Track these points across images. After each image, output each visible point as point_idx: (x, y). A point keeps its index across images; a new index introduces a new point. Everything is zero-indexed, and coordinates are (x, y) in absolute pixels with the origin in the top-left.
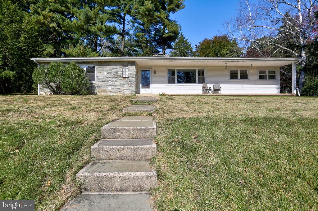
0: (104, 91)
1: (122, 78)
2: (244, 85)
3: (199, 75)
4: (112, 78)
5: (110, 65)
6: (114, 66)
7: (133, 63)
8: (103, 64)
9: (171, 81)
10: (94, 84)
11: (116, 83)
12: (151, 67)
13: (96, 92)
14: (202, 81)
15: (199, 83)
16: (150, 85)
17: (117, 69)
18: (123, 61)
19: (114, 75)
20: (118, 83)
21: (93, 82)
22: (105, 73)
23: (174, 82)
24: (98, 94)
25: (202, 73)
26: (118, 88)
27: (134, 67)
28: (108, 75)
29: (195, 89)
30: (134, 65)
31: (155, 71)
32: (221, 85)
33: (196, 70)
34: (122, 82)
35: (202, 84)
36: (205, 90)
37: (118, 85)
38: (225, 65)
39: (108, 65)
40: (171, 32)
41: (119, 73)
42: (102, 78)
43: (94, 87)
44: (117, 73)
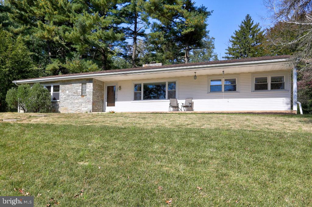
0: (66, 109)
1: (81, 96)
2: (230, 100)
3: (169, 88)
4: (72, 97)
5: (71, 84)
6: (75, 85)
7: (90, 80)
8: (66, 83)
9: (137, 97)
10: (58, 103)
11: (75, 101)
12: (117, 82)
13: (59, 110)
14: (172, 96)
15: (169, 98)
16: (116, 102)
17: (77, 87)
18: (82, 79)
19: (74, 93)
20: (77, 101)
21: (58, 101)
22: (67, 92)
23: (140, 99)
24: (61, 112)
25: (172, 85)
26: (77, 106)
27: (91, 84)
28: (69, 93)
30: (91, 83)
31: (120, 87)
32: (193, 100)
33: (165, 83)
34: (80, 100)
35: (169, 100)
37: (77, 103)
38: (194, 74)
39: (70, 84)
40: (192, 27)
41: (78, 91)
42: (65, 96)
43: (58, 105)
44: (77, 92)
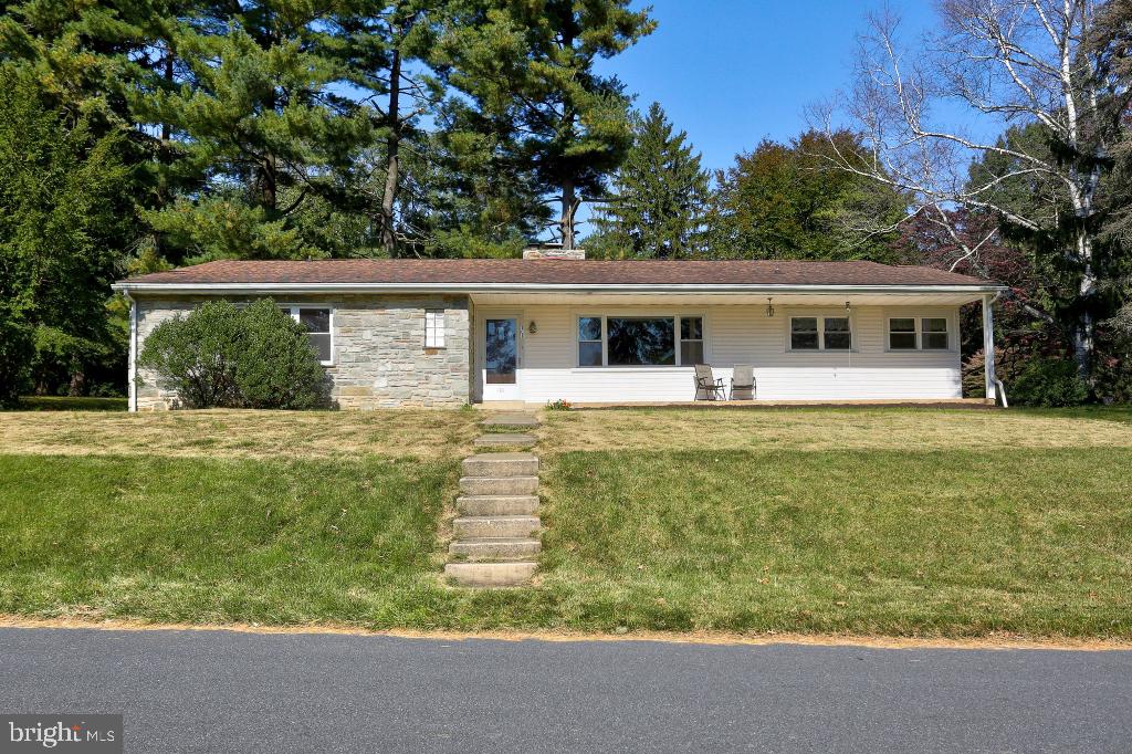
0: (363, 392)
1: (424, 352)
2: (839, 370)
3: (685, 334)
4: (388, 351)
5: (384, 308)
6: (397, 311)
7: (459, 301)
8: (363, 303)
9: (590, 359)
10: (328, 370)
11: (402, 367)
12: (520, 309)
13: (334, 398)
14: (694, 357)
15: (686, 362)
16: (517, 371)
17: (408, 321)
18: (428, 295)
19: (397, 338)
20: (411, 367)
21: (324, 363)
22: (367, 335)
23: (597, 362)
24: (343, 403)
25: (692, 326)
26: (411, 383)
27: (464, 315)
28: (374, 339)
29: (671, 384)
30: (464, 308)
31: (533, 324)
32: (758, 373)
33: (671, 320)
34: (424, 365)
35: (693, 369)
36: (706, 387)
37: (409, 373)
39: (377, 308)
40: (597, 138)
41: (413, 333)
42: (357, 349)
43: (329, 380)
44: (407, 334)
